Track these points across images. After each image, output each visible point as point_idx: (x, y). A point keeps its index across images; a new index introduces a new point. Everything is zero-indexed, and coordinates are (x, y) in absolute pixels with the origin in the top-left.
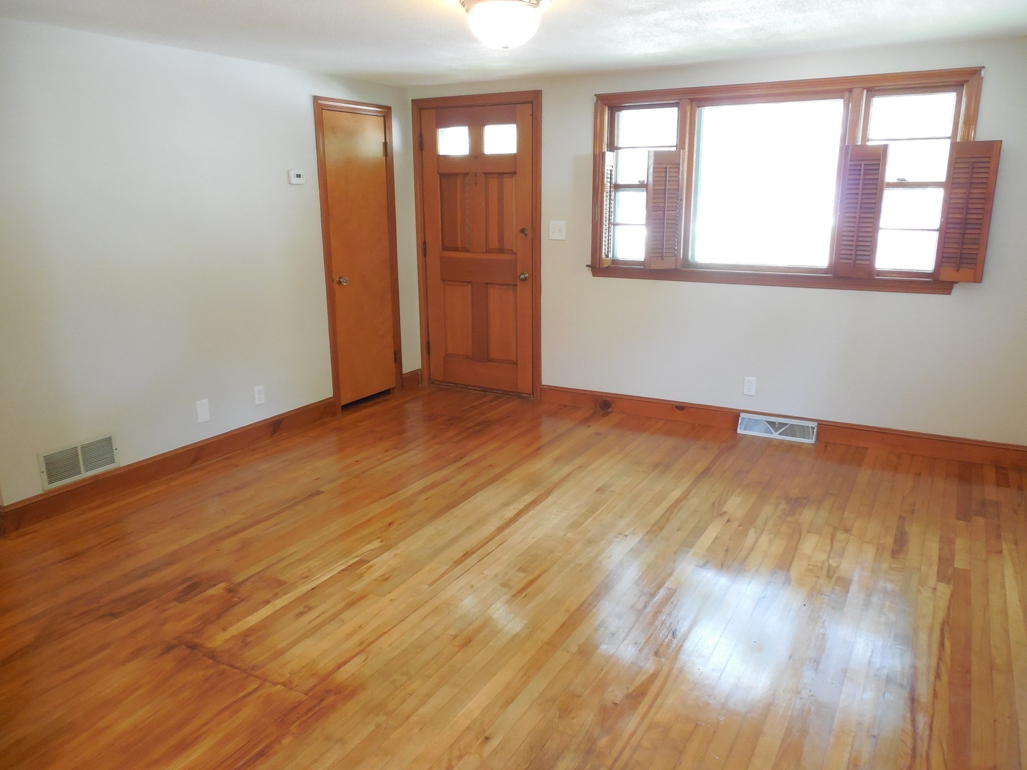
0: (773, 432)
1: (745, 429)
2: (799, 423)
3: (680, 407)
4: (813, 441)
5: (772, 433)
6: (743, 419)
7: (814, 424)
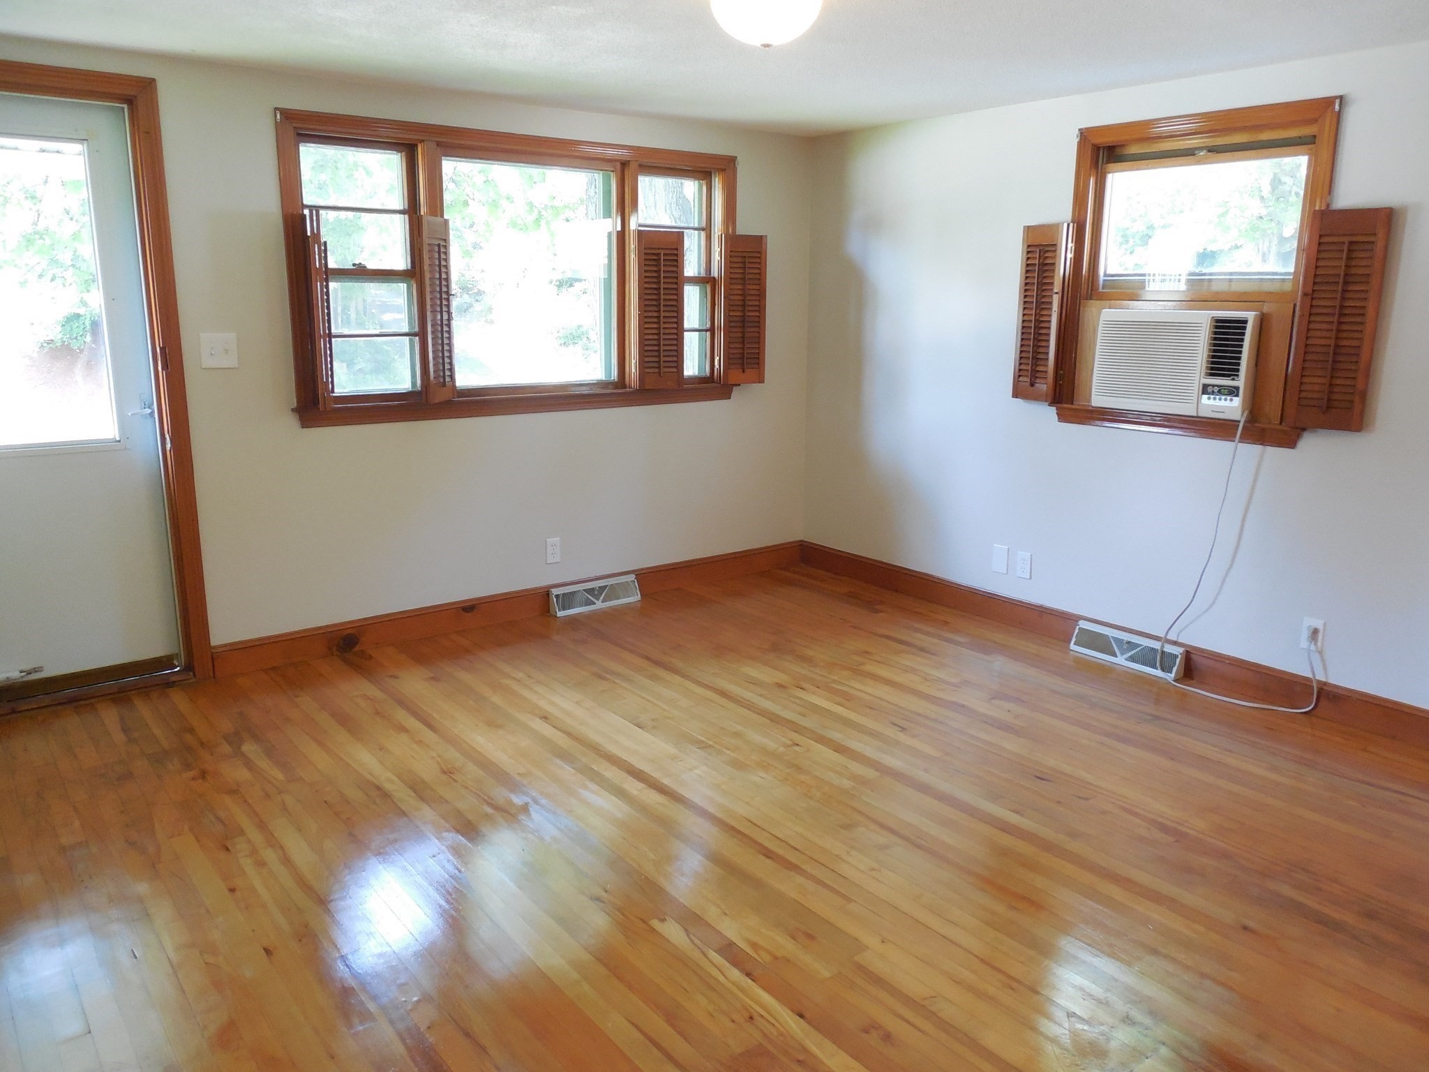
0: (596, 601)
1: (564, 609)
2: (617, 580)
3: (469, 607)
4: (639, 597)
5: (595, 604)
6: (557, 596)
7: (632, 577)
